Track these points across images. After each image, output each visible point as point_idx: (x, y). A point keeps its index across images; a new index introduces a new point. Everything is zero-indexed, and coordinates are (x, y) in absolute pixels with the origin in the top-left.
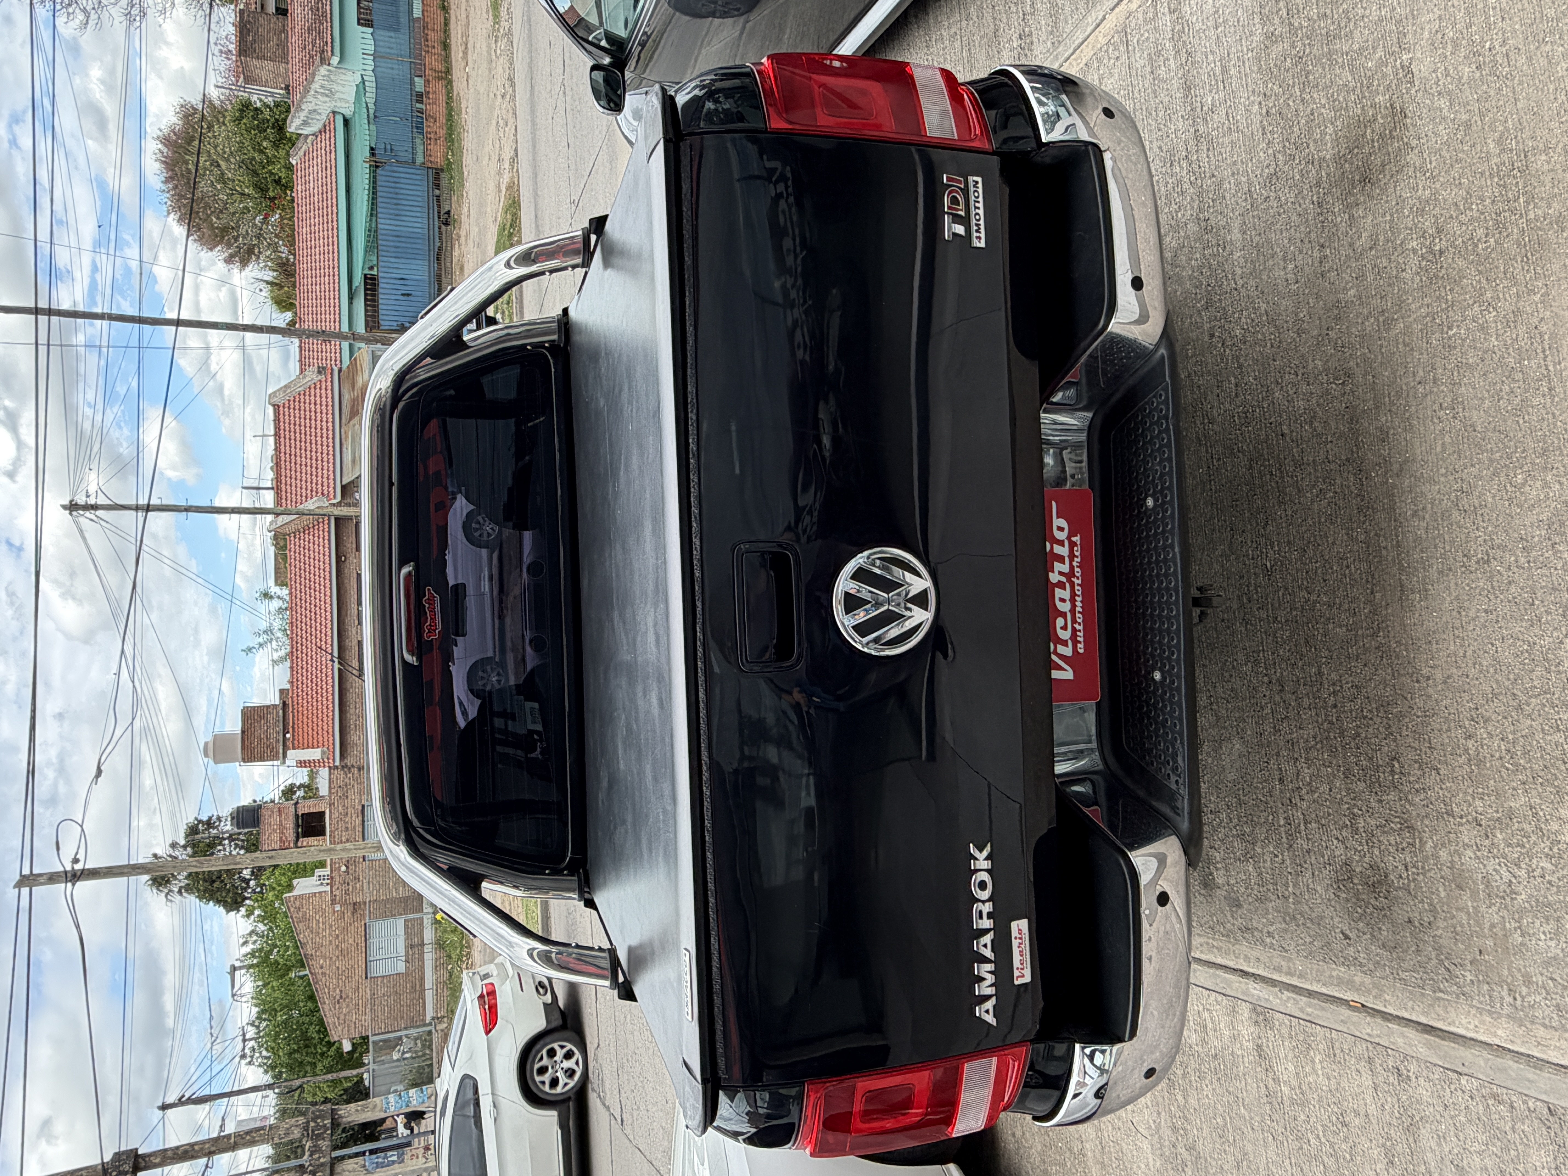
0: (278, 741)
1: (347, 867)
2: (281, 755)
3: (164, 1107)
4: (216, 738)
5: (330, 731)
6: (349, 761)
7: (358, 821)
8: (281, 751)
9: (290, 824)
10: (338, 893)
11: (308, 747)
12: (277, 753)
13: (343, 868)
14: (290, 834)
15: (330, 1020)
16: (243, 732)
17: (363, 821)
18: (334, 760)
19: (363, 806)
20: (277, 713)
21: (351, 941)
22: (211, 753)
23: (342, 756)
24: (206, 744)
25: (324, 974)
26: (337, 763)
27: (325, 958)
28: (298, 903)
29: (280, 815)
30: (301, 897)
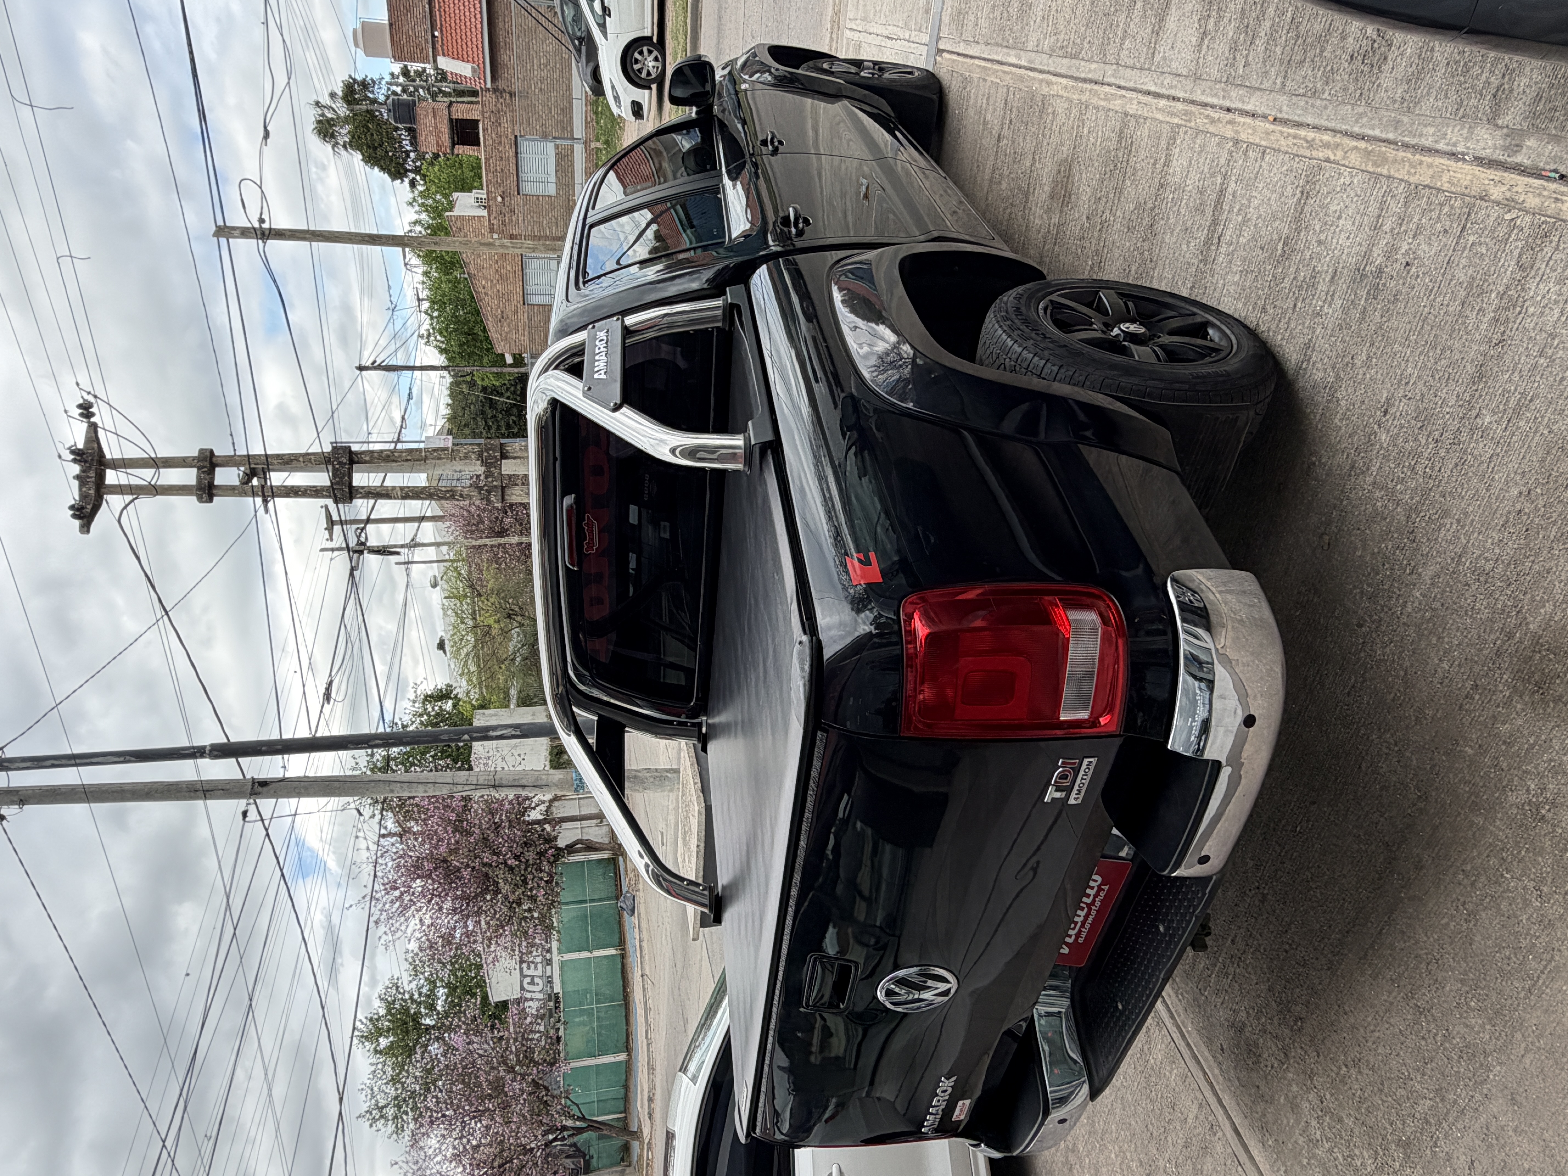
0: (426, 41)
1: (503, 198)
2: (431, 59)
3: (361, 368)
4: (364, 24)
5: (480, 46)
6: (501, 84)
7: (512, 153)
8: (431, 54)
9: (445, 129)
10: (495, 222)
11: (458, 59)
12: (427, 57)
13: (499, 199)
14: (446, 139)
15: (493, 334)
16: (391, 25)
17: (517, 153)
18: (485, 81)
19: (516, 137)
20: (424, 7)
21: (509, 268)
22: (361, 45)
23: (494, 78)
24: (355, 32)
25: (486, 294)
26: (489, 85)
27: (486, 279)
28: (459, 224)
29: (435, 117)
30: (461, 218)
